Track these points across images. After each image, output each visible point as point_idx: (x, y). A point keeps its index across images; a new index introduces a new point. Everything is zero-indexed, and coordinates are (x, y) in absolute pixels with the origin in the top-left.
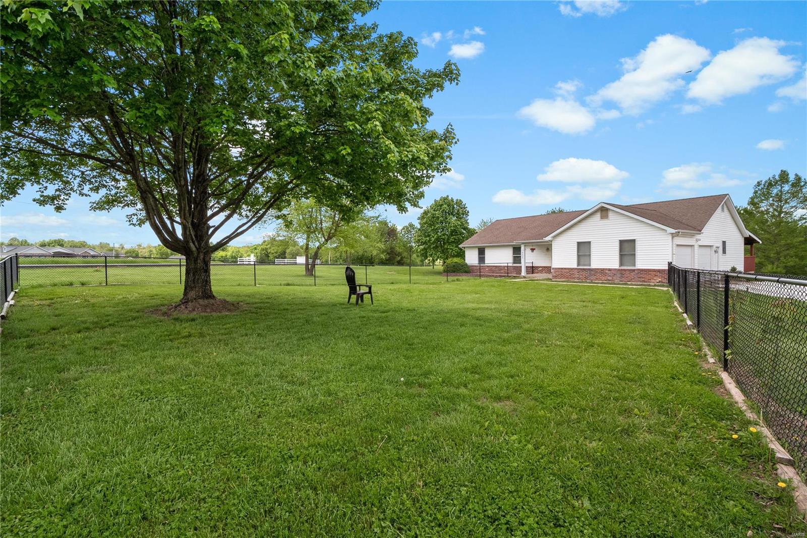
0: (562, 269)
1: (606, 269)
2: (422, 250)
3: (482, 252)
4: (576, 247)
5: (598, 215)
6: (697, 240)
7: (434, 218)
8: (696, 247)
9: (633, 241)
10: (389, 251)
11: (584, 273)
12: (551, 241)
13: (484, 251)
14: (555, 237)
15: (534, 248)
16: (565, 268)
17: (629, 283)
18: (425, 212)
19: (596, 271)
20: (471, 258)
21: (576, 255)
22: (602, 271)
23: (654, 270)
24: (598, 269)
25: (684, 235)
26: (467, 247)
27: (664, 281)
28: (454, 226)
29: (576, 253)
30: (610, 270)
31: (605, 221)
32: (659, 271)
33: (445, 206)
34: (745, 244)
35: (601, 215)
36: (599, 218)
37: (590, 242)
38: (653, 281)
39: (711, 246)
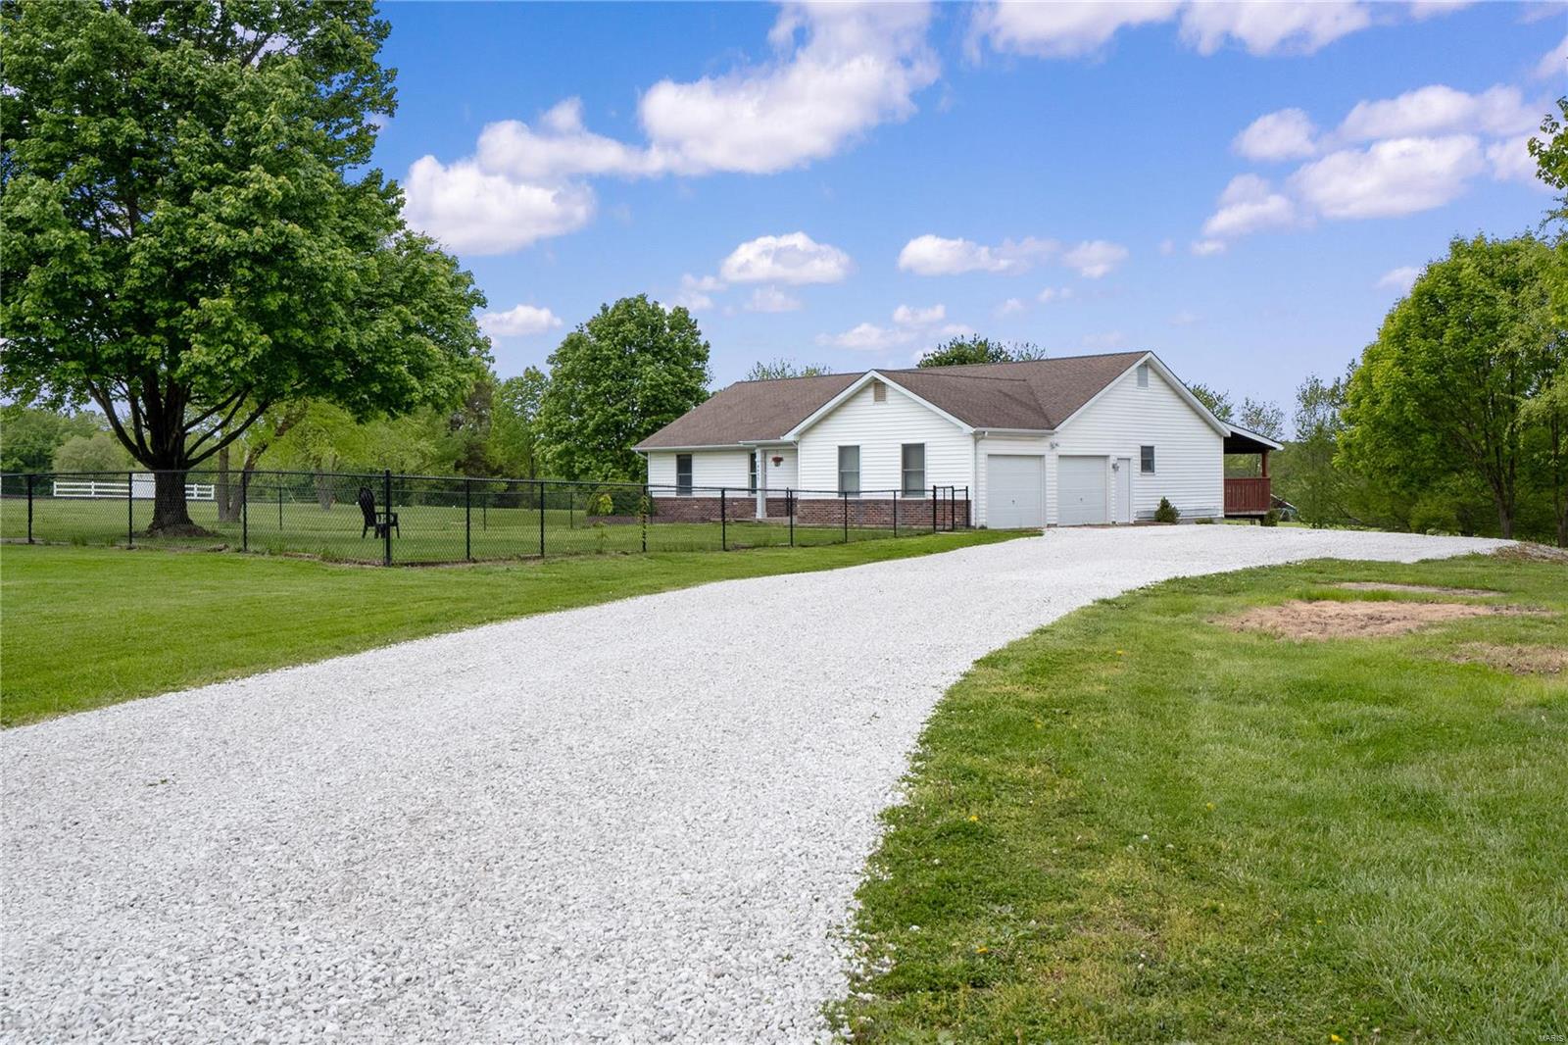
0: (814, 501)
1: (882, 501)
2: (560, 455)
3: (684, 464)
4: (837, 456)
5: (871, 394)
6: (1052, 446)
7: (594, 359)
8: (1051, 460)
9: (921, 447)
10: (463, 457)
11: (849, 510)
12: (796, 443)
13: (691, 460)
14: (803, 434)
15: (780, 456)
16: (819, 501)
17: (915, 527)
18: (571, 342)
19: (867, 504)
20: (662, 476)
22: (876, 505)
23: (949, 503)
24: (870, 501)
25: (994, 436)
26: (652, 452)
27: (962, 522)
28: (652, 387)
29: (836, 468)
30: (887, 502)
31: (881, 407)
32: (956, 504)
33: (629, 326)
34: (1227, 451)
35: (875, 394)
36: (872, 399)
37: (858, 447)
38: (948, 522)
39: (1106, 457)
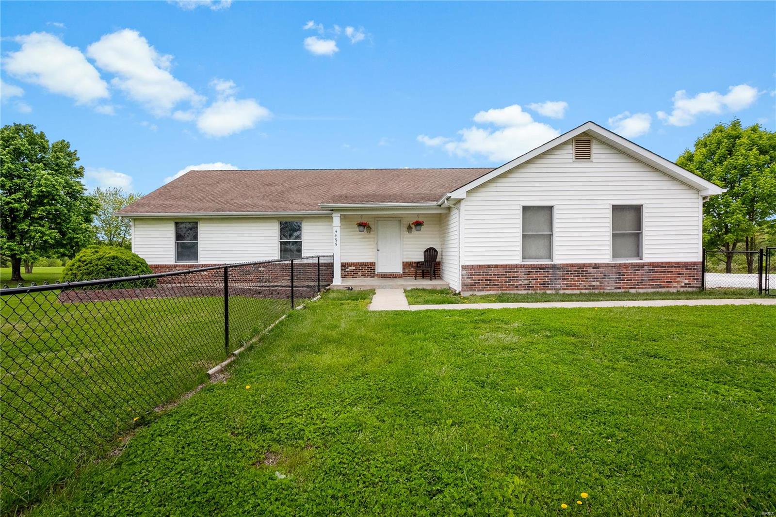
0: (489, 266)
1: (590, 265)
4: (520, 217)
5: (570, 151)
9: (638, 209)
11: (541, 275)
14: (468, 192)
16: (496, 266)
17: (633, 291)
19: (567, 268)
21: (520, 235)
22: (580, 270)
23: (678, 265)
24: (572, 265)
27: (693, 284)
29: (520, 230)
30: (596, 266)
31: (583, 165)
32: (686, 265)
35: (578, 151)
36: (572, 158)
37: (551, 208)
38: (675, 284)
